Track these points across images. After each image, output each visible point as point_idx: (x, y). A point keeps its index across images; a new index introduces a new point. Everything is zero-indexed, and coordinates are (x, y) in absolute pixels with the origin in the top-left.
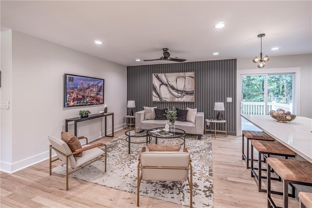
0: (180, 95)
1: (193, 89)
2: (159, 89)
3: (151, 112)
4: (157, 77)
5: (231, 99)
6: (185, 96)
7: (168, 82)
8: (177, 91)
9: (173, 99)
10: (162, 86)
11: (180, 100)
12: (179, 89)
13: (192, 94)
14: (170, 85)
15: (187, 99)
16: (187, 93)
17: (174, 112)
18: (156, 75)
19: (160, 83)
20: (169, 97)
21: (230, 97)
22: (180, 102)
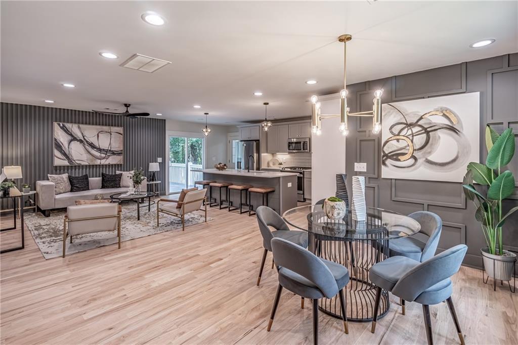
0: (103, 155)
1: (122, 148)
2: (67, 147)
3: (64, 181)
4: (64, 129)
5: (161, 159)
6: (111, 157)
7: (83, 137)
8: (100, 150)
9: (92, 161)
10: (72, 142)
11: (103, 162)
12: (102, 147)
13: (120, 154)
14: (87, 142)
15: (113, 160)
16: (113, 153)
17: (98, 180)
18: (61, 125)
19: (70, 138)
20: (86, 159)
21: (160, 157)
22: (103, 165)
